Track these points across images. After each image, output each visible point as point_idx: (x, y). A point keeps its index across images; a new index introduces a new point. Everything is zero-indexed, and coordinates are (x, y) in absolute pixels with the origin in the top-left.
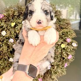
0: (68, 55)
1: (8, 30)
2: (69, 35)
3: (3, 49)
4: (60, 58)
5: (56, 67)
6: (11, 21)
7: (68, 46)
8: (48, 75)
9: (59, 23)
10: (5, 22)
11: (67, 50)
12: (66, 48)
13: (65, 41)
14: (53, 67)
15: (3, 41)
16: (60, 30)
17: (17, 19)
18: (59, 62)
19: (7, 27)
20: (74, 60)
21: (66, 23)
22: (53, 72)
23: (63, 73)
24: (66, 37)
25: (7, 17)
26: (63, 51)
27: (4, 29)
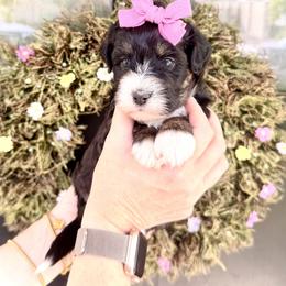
0: (260, 185)
1: (49, 101)
2: (267, 115)
3: (36, 164)
4: (232, 194)
5: (217, 224)
6: (60, 70)
7: (262, 154)
8: (192, 249)
9: (228, 74)
10: (40, 71)
11: (260, 167)
12: (253, 162)
13: (251, 135)
14: (209, 224)
15: (35, 136)
16: (233, 100)
17: (78, 62)
18: (231, 205)
19: (45, 90)
20: (281, 198)
21: (255, 75)
22: (206, 240)
23: (244, 244)
25: (44, 55)
26: (243, 169)
27: (37, 95)
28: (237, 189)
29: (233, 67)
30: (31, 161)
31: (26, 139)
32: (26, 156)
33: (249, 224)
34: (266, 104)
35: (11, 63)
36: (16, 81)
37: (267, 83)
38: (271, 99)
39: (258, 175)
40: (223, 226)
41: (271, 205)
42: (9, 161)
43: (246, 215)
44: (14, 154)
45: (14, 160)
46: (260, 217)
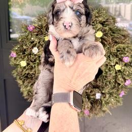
0: (125, 80)
1: (41, 47)
2: (127, 52)
3: (35, 72)
4: (114, 84)
5: (107, 96)
7: (126, 68)
8: (98, 106)
9: (112, 35)
10: (37, 35)
11: (125, 73)
12: (122, 71)
13: (121, 60)
14: (104, 96)
15: (35, 61)
16: (114, 45)
18: (113, 88)
19: (39, 43)
21: (123, 36)
22: (103, 102)
23: (119, 104)
24: (122, 55)
25: (39, 28)
26: (118, 74)
27: (36, 44)
28: (116, 82)
29: (113, 33)
30: (33, 70)
31: (31, 61)
32: (32, 68)
33: (121, 96)
34: (127, 47)
35: (26, 32)
36: (28, 39)
37: (127, 39)
38: (129, 45)
39: (124, 76)
40: (110, 97)
41: (130, 89)
42: (25, 70)
43: (119, 92)
44: (27, 68)
45: (27, 70)
46: (125, 93)
